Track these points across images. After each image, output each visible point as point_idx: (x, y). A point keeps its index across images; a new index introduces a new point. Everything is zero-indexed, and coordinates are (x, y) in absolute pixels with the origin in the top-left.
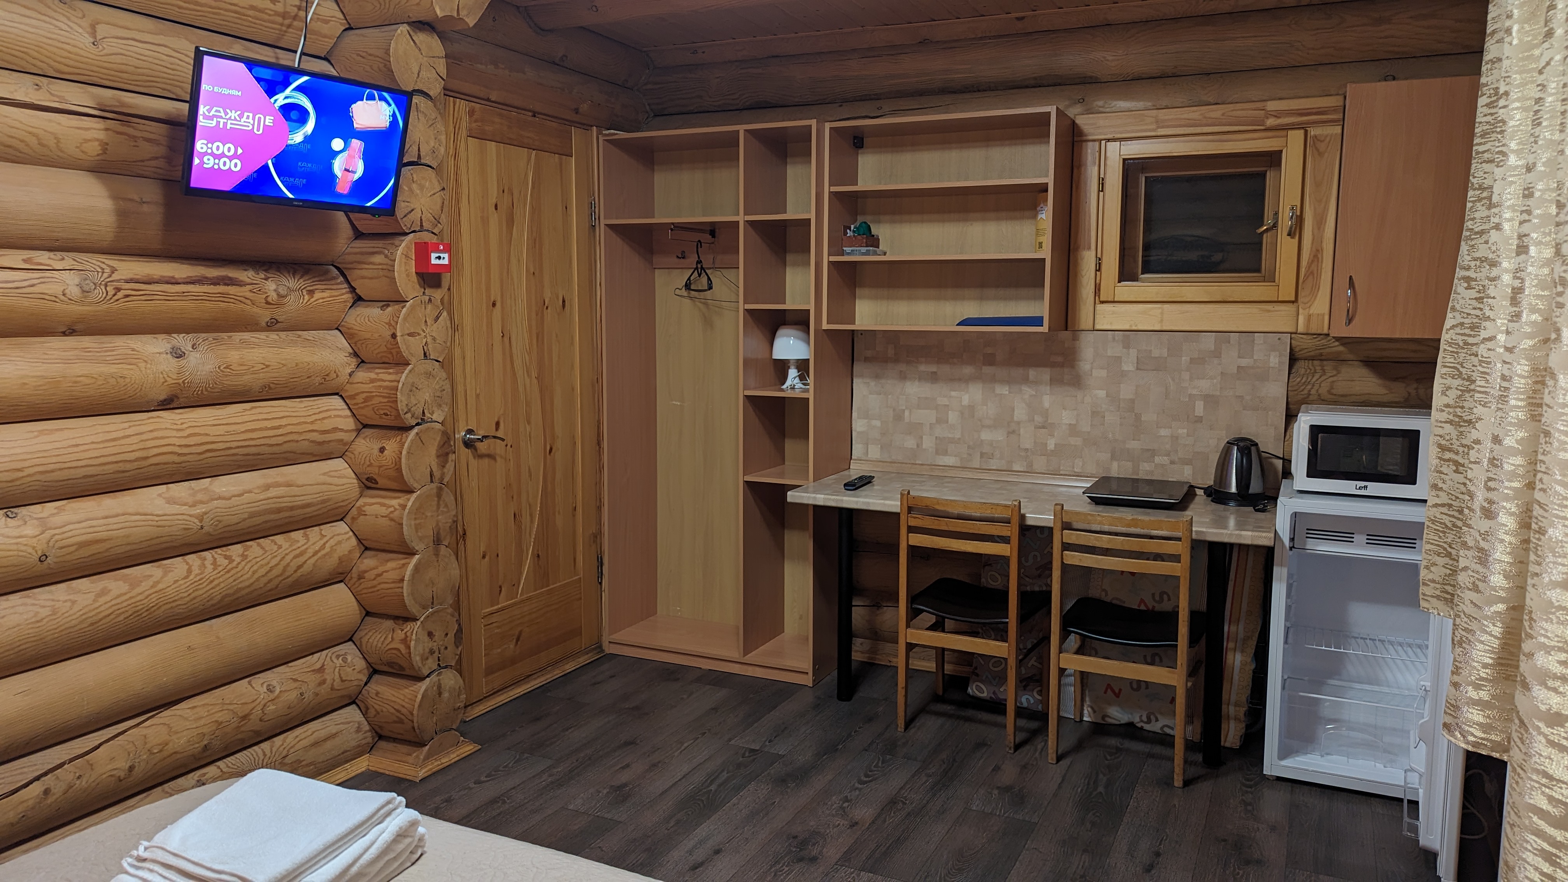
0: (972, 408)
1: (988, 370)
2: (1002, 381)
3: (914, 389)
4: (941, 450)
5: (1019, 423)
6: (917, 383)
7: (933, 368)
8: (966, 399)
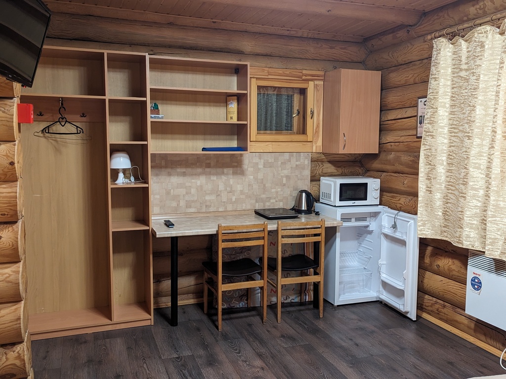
0: (201, 186)
1: (208, 170)
2: (213, 174)
3: (175, 180)
4: (188, 205)
5: (221, 191)
6: (176, 177)
7: (184, 170)
8: (199, 183)
